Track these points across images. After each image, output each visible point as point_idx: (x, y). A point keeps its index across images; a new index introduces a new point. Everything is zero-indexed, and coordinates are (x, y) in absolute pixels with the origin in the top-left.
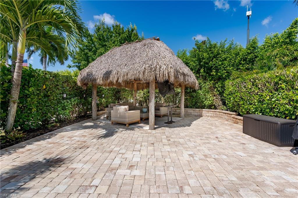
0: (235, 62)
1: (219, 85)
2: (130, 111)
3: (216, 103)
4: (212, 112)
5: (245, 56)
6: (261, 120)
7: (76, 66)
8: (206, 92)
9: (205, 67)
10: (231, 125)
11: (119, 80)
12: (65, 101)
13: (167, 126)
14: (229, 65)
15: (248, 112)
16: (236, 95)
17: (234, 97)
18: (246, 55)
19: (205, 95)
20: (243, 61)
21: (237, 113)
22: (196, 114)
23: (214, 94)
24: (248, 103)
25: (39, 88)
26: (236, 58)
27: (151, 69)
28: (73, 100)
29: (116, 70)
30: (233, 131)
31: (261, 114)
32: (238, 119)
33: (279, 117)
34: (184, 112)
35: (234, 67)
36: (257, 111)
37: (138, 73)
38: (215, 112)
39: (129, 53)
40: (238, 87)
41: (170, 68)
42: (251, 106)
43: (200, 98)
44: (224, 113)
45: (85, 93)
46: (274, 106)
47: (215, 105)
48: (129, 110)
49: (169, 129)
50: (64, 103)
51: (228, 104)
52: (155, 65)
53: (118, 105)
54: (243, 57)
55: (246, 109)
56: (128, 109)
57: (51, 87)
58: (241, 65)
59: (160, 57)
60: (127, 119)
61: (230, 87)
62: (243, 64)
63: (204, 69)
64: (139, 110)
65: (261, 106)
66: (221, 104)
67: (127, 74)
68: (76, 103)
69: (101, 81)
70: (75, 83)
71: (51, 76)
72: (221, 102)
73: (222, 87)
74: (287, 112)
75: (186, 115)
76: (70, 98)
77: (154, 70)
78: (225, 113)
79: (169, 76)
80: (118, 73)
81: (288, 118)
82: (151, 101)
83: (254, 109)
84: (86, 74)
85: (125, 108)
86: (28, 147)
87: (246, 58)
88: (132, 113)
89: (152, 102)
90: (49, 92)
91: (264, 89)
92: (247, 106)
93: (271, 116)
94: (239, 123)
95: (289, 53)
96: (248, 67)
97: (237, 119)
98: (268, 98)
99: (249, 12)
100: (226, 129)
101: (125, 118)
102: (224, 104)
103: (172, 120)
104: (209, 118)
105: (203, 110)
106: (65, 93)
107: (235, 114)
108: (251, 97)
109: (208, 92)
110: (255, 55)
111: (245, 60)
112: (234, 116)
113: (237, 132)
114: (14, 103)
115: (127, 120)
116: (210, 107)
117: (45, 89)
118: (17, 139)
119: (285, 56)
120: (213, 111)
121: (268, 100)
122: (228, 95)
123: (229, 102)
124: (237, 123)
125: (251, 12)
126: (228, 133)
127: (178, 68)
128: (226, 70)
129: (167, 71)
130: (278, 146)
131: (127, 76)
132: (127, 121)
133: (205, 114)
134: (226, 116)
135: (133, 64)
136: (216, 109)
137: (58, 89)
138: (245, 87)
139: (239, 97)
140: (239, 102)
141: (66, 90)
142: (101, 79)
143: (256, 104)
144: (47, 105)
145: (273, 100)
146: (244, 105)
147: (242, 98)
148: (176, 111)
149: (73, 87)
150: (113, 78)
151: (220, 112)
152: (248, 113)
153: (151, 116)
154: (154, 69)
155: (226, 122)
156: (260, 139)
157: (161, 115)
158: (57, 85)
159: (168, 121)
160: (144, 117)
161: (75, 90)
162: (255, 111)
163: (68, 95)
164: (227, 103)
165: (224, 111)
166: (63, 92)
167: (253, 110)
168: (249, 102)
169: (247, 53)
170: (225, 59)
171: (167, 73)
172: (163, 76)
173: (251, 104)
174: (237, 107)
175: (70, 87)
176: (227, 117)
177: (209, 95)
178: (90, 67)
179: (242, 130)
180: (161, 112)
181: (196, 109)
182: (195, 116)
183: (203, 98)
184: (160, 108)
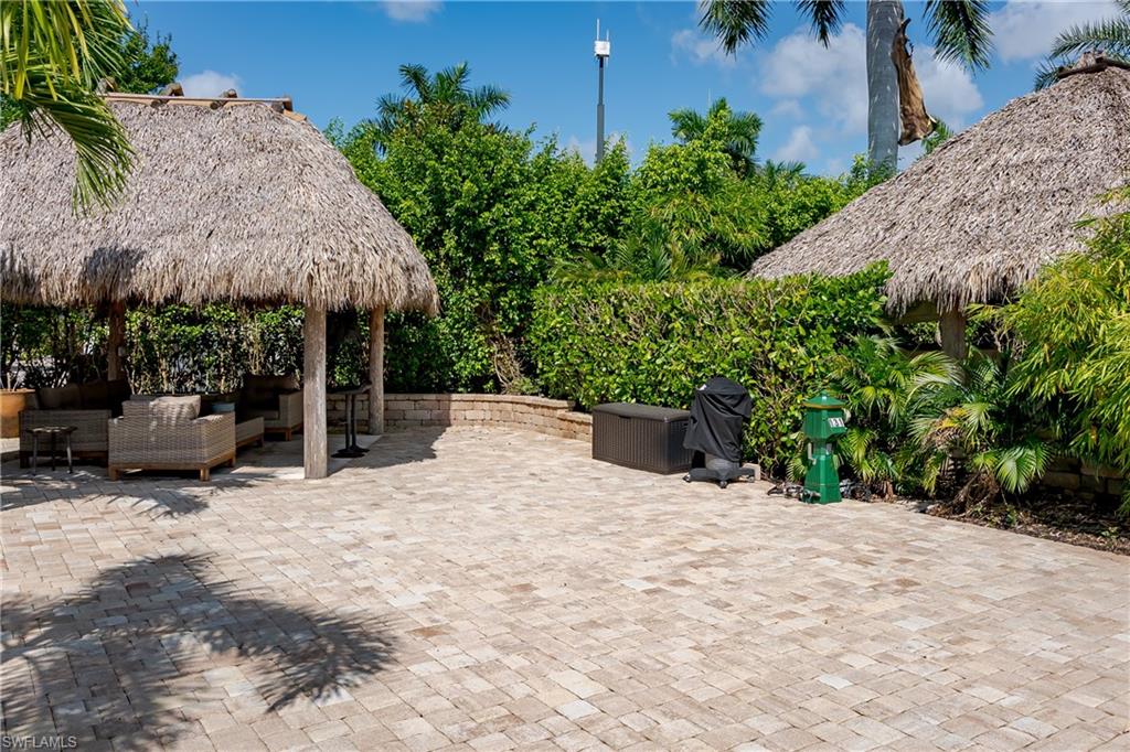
0: (564, 219)
1: (511, 302)
2: (211, 418)
3: (499, 369)
4: (486, 405)
5: (592, 203)
6: (634, 417)
8: (463, 326)
9: (460, 225)
10: (557, 443)
14: (545, 230)
15: (604, 396)
16: (570, 341)
17: (563, 350)
18: (597, 201)
19: (459, 337)
20: (588, 221)
21: (574, 404)
22: (426, 415)
23: (492, 332)
24: (604, 369)
26: (565, 206)
30: (568, 457)
31: (634, 400)
32: (577, 423)
33: (670, 406)
34: (382, 408)
35: (559, 237)
36: (626, 393)
38: (497, 402)
40: (576, 318)
42: (611, 379)
43: (438, 348)
44: (529, 405)
46: (660, 377)
47: (495, 377)
51: (543, 372)
54: (587, 206)
55: (597, 388)
56: (197, 410)
58: (582, 235)
60: (205, 450)
61: (550, 312)
62: (588, 232)
63: (457, 233)
65: (634, 377)
66: (518, 372)
72: (517, 365)
73: (521, 308)
74: (682, 393)
77: (349, 273)
78: (535, 406)
79: (390, 294)
81: (685, 407)
83: (618, 388)
85: (191, 406)
87: (596, 212)
88: (216, 422)
91: (641, 332)
92: (601, 379)
93: (654, 404)
94: (581, 435)
95: (701, 219)
96: (601, 241)
97: (572, 422)
98: (649, 357)
99: (602, 42)
100: (548, 455)
102: (529, 370)
103: (357, 444)
104: (476, 427)
105: (455, 396)
107: (566, 405)
108: (610, 352)
109: (471, 326)
110: (620, 207)
112: (563, 412)
113: (580, 459)
116: (477, 384)
119: (691, 226)
120: (490, 402)
121: (649, 362)
122: (544, 340)
123: (548, 364)
124: (572, 435)
125: (607, 44)
126: (555, 462)
128: (535, 247)
130: (663, 473)
132: (205, 456)
133: (460, 415)
134: (536, 417)
136: (499, 393)
138: (595, 318)
139: (580, 350)
140: (578, 365)
143: (623, 372)
145: (659, 361)
146: (592, 374)
147: (587, 354)
151: (517, 403)
152: (604, 399)
153: (316, 427)
154: (348, 269)
155: (541, 437)
156: (631, 467)
157: (287, 429)
162: (621, 394)
164: (542, 370)
165: (529, 399)
167: (617, 391)
168: (606, 366)
169: (599, 193)
170: (532, 206)
171: (384, 280)
173: (612, 373)
174: (573, 383)
176: (540, 420)
177: (476, 338)
179: (591, 452)
180: (287, 419)
181: (425, 396)
182: (422, 424)
183: (450, 350)
184: (282, 397)
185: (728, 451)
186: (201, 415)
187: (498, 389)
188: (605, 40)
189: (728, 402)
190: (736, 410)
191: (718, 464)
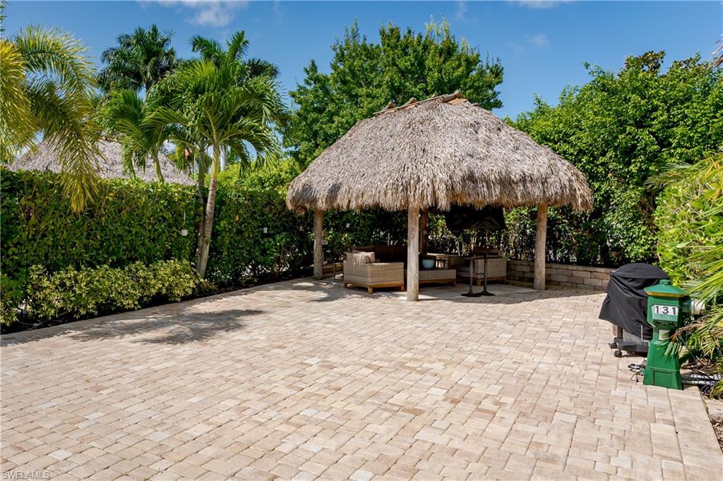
7: (291, 153)
8: (630, 220)
11: (351, 205)
12: (266, 240)
22: (598, 283)
25: (231, 221)
27: (396, 188)
28: (278, 238)
29: (346, 185)
39: (377, 145)
41: (438, 182)
45: (303, 224)
48: (375, 261)
50: (264, 245)
52: (404, 180)
53: (356, 249)
56: (373, 259)
57: (245, 216)
68: (282, 244)
69: (324, 204)
70: (283, 203)
71: (245, 200)
76: (274, 235)
77: (403, 190)
79: (435, 200)
80: (349, 191)
84: (301, 188)
85: (367, 257)
86: (225, 299)
90: (243, 225)
101: (365, 275)
106: (265, 225)
114: (207, 243)
115: (370, 279)
117: (237, 222)
118: (210, 290)
132: (370, 281)
137: (255, 218)
141: (267, 219)
142: (324, 200)
144: (240, 246)
149: (280, 213)
158: (255, 213)
159: (471, 290)
161: (284, 216)
163: (270, 229)
166: (262, 224)
171: (430, 192)
172: (423, 198)
175: (275, 214)
177: (639, 229)
178: (309, 174)
181: (598, 270)
182: (595, 289)
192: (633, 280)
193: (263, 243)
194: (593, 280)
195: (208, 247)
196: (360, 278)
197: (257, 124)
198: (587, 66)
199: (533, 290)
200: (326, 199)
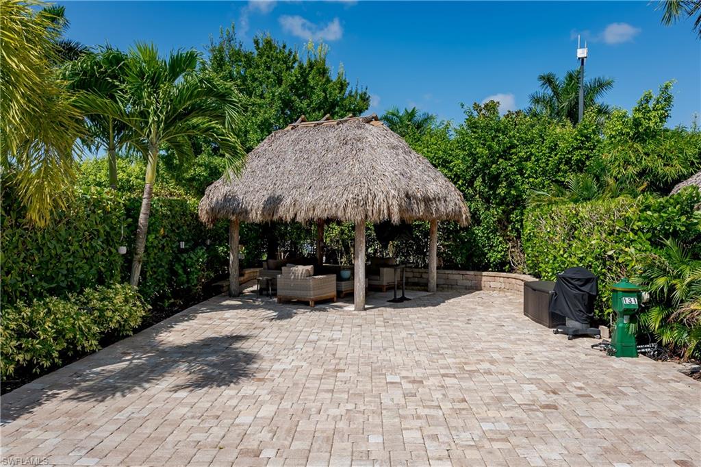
0: (548, 165)
1: (516, 217)
2: (317, 277)
3: (512, 258)
4: (502, 279)
5: (567, 154)
8: (491, 232)
9: (484, 173)
11: (298, 217)
12: (185, 256)
13: (390, 306)
18: (570, 152)
19: (489, 239)
20: (565, 165)
22: (469, 283)
23: (507, 236)
25: (157, 235)
27: (357, 202)
29: (290, 197)
34: (435, 277)
37: (334, 208)
38: (508, 278)
39: (313, 158)
41: (391, 198)
42: (549, 265)
43: (477, 245)
47: (509, 263)
48: (315, 274)
49: (393, 310)
52: (364, 195)
54: (564, 155)
56: (312, 273)
59: (374, 176)
60: (312, 292)
61: (527, 224)
63: (482, 177)
64: (333, 273)
66: (523, 260)
67: (313, 207)
69: (259, 216)
71: (167, 210)
72: (522, 256)
75: (446, 286)
77: (363, 204)
79: (389, 215)
80: (295, 204)
82: (358, 257)
84: (221, 199)
85: (307, 270)
87: (570, 159)
88: (320, 279)
89: (360, 259)
90: (165, 240)
92: (545, 266)
95: (636, 159)
99: (581, 50)
101: (307, 289)
103: (405, 296)
104: (496, 292)
105: (484, 273)
109: (495, 231)
110: (585, 154)
111: (568, 162)
116: (501, 267)
117: (162, 235)
119: (629, 164)
120: (504, 277)
125: (585, 50)
127: (414, 188)
128: (528, 183)
129: (385, 205)
130: (548, 327)
131: (314, 210)
132: (312, 295)
133: (487, 285)
135: (325, 188)
136: (511, 273)
137: (174, 232)
140: (538, 257)
141: (182, 232)
142: (259, 212)
145: (565, 256)
146: (542, 262)
148: (421, 277)
150: (285, 212)
151: (518, 279)
153: (358, 284)
154: (362, 202)
157: (384, 286)
158: (174, 224)
159: (395, 297)
160: (343, 290)
163: (185, 244)
165: (525, 277)
166: (179, 238)
169: (572, 147)
171: (385, 207)
172: (380, 213)
177: (498, 239)
179: (523, 310)
180: (383, 280)
181: (468, 272)
182: (466, 288)
183: (484, 246)
184: (381, 269)
185: (578, 316)
186: (314, 275)
187: (511, 270)
188: (584, 48)
189: (576, 283)
190: (582, 288)
191: (572, 324)
192: (579, 280)
193: (183, 259)
194: (464, 281)
195: (140, 266)
196: (298, 292)
197: (218, 126)
198: (463, 105)
199: (428, 293)
200: (263, 212)
